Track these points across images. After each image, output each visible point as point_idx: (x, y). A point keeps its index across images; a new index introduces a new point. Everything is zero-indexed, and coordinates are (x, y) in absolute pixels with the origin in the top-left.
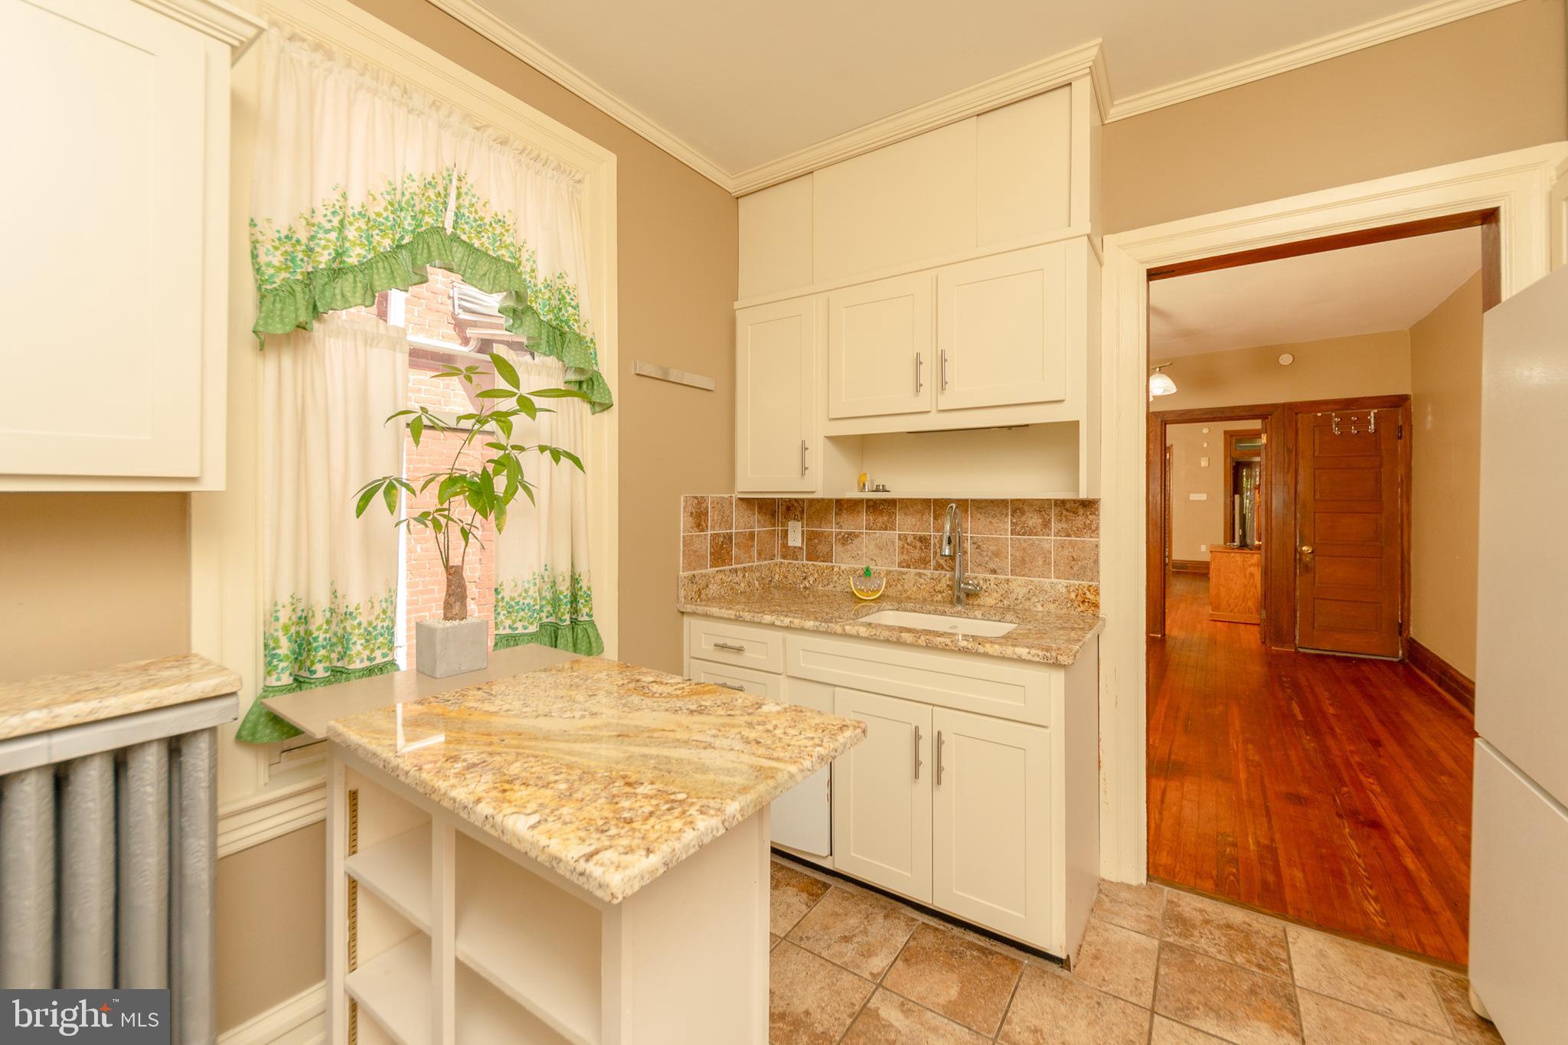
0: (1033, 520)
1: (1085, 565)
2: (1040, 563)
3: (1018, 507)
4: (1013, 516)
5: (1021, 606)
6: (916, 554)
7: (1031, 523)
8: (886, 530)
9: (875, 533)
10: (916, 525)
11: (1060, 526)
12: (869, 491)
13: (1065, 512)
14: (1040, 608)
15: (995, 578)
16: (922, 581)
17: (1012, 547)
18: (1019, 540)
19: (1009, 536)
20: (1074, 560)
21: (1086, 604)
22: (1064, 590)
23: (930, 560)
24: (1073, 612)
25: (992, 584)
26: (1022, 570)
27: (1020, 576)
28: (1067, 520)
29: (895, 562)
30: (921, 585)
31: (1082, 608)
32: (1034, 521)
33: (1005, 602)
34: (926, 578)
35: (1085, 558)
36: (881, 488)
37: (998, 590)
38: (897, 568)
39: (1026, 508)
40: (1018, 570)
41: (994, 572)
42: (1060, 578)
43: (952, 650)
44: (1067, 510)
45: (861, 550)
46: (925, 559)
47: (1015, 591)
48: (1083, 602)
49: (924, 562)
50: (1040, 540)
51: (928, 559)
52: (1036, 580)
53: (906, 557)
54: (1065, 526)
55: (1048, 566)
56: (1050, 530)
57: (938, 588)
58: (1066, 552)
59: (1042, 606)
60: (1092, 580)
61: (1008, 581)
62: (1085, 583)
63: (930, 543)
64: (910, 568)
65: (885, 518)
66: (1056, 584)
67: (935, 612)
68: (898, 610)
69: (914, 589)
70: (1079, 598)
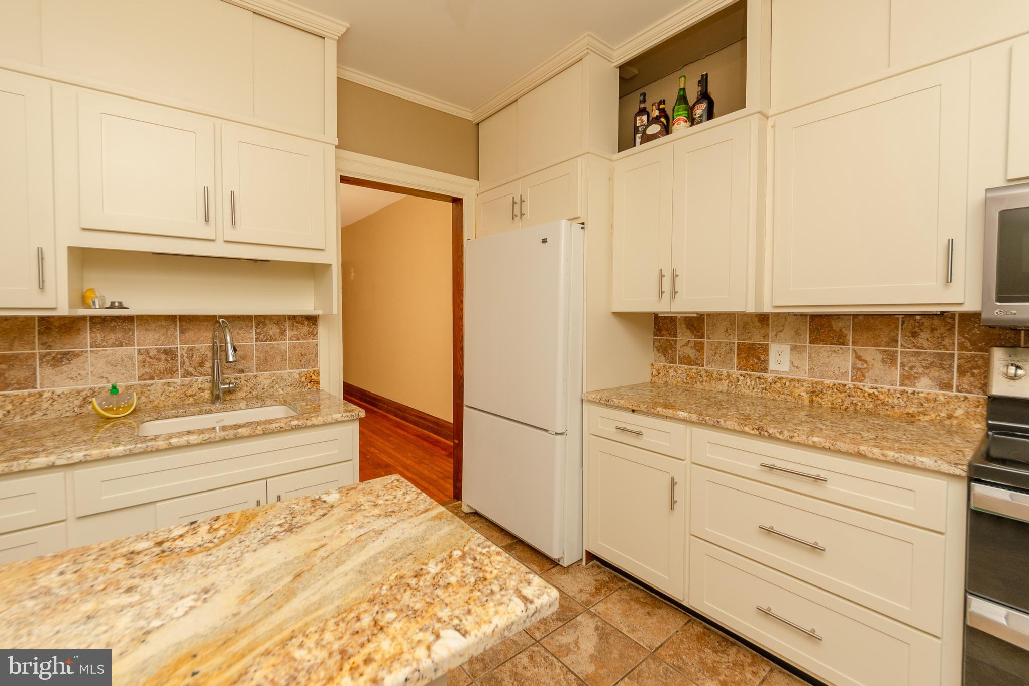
0: (273, 330)
1: (308, 358)
2: (279, 360)
3: (261, 320)
4: (256, 327)
5: (267, 393)
6: (161, 366)
7: (271, 332)
8: (121, 346)
9: (105, 350)
10: (160, 339)
11: (292, 333)
12: (100, 308)
13: (295, 324)
14: (281, 392)
15: (245, 376)
16: (171, 389)
17: (257, 350)
18: (262, 345)
19: (254, 343)
20: (302, 355)
21: (312, 383)
22: (298, 376)
23: (178, 370)
24: (304, 390)
25: (242, 381)
26: (265, 367)
27: (263, 371)
28: (297, 329)
29: (134, 376)
30: (170, 393)
31: (310, 386)
32: (275, 330)
33: (254, 393)
34: (175, 385)
35: (309, 354)
36: (117, 304)
37: (248, 385)
38: (137, 382)
39: (267, 322)
40: (262, 367)
41: (242, 371)
42: (293, 369)
43: (286, 430)
44: (297, 322)
45: (85, 369)
46: (171, 369)
47: (262, 383)
48: (310, 382)
49: (172, 372)
50: (278, 344)
51: (175, 369)
52: (278, 372)
53: (148, 370)
54: (296, 333)
55: (284, 362)
56: (286, 336)
57: (188, 393)
58: (297, 351)
59: (283, 390)
60: (314, 367)
61: (256, 377)
62: (311, 370)
63: (178, 355)
64: (154, 379)
65: (119, 335)
66: (294, 374)
67: (201, 412)
68: (157, 419)
69: (162, 398)
70: (308, 380)
